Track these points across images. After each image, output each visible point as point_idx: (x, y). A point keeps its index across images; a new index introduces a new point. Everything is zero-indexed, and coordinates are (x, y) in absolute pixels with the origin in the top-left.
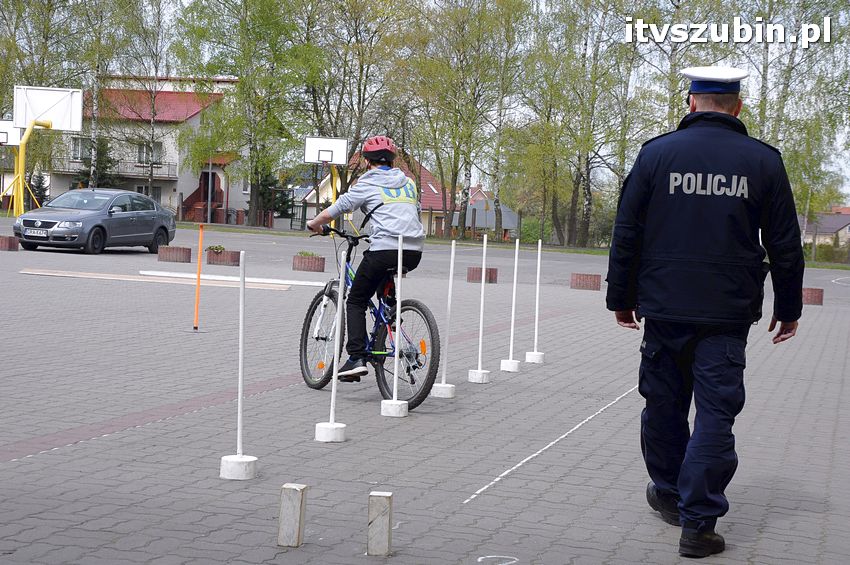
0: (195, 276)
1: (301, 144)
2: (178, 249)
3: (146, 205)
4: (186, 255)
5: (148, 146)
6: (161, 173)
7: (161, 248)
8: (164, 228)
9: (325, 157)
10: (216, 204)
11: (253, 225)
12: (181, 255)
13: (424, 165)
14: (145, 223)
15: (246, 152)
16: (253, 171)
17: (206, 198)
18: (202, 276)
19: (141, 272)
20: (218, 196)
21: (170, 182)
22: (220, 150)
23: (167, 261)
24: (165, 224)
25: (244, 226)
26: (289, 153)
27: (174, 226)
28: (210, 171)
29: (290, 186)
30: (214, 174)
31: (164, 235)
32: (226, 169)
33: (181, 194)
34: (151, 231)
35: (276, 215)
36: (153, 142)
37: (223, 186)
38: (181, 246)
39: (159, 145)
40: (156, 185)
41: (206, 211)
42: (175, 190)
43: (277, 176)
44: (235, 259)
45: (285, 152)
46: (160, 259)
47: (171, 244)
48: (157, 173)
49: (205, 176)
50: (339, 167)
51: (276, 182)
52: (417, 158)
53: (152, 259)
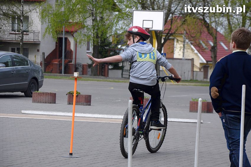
0: (71, 114)
1: (130, 16)
2: (47, 94)
3: (23, 62)
4: (52, 98)
5: (19, 18)
6: (29, 38)
7: (34, 93)
8: (35, 79)
9: (147, 25)
10: (67, 60)
11: (95, 75)
12: (48, 98)
13: (219, 29)
14: (20, 75)
15: (89, 22)
16: (95, 36)
17: (61, 56)
18: (76, 115)
19: (23, 112)
20: (69, 54)
21: (35, 45)
22: (71, 21)
23: (38, 102)
24: (36, 75)
25: (88, 76)
26: (121, 22)
27: (42, 77)
28: (63, 36)
29: (119, 46)
30: (66, 39)
31: (35, 83)
32: (75, 35)
33: (44, 54)
34: (26, 80)
35: (110, 67)
36: (23, 16)
37: (72, 47)
38: (49, 92)
39: (27, 18)
40: (25, 47)
41: (60, 65)
42: (38, 51)
43: (111, 39)
44: (87, 100)
45: (118, 21)
46: (34, 101)
47: (41, 90)
48: (26, 38)
49: (60, 39)
50: (156, 32)
51: (110, 43)
52: (213, 25)
53: (28, 101)
